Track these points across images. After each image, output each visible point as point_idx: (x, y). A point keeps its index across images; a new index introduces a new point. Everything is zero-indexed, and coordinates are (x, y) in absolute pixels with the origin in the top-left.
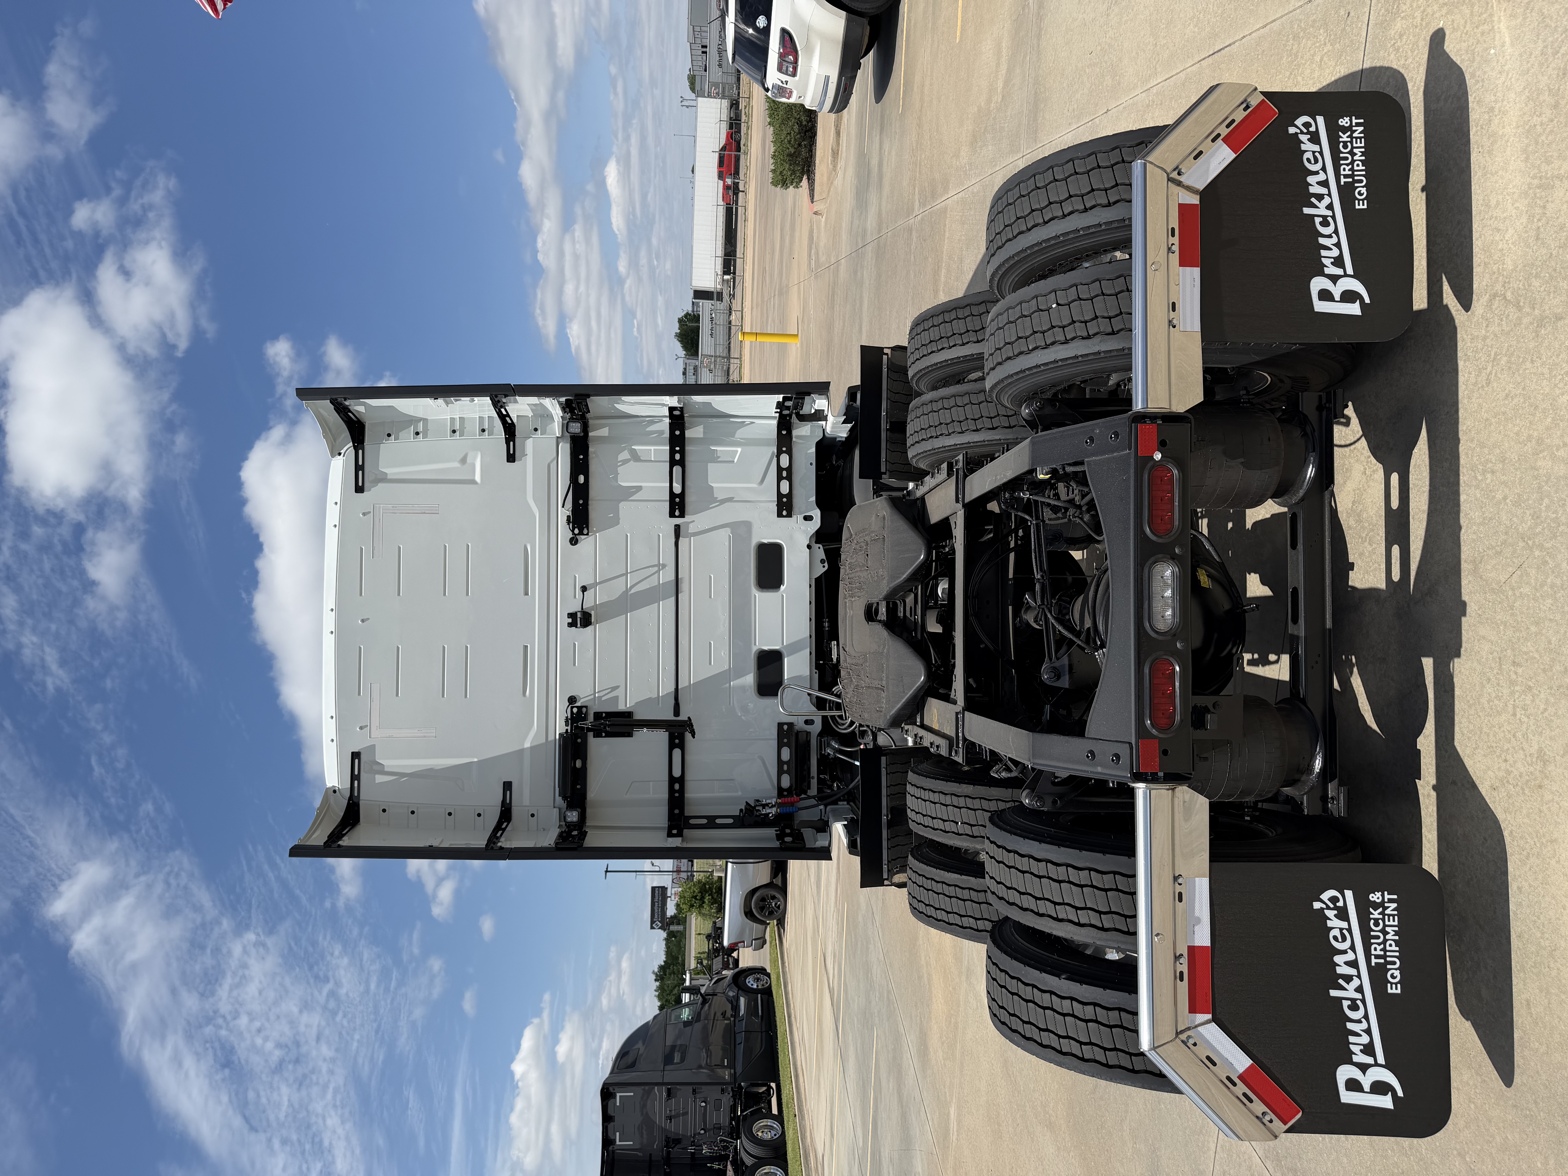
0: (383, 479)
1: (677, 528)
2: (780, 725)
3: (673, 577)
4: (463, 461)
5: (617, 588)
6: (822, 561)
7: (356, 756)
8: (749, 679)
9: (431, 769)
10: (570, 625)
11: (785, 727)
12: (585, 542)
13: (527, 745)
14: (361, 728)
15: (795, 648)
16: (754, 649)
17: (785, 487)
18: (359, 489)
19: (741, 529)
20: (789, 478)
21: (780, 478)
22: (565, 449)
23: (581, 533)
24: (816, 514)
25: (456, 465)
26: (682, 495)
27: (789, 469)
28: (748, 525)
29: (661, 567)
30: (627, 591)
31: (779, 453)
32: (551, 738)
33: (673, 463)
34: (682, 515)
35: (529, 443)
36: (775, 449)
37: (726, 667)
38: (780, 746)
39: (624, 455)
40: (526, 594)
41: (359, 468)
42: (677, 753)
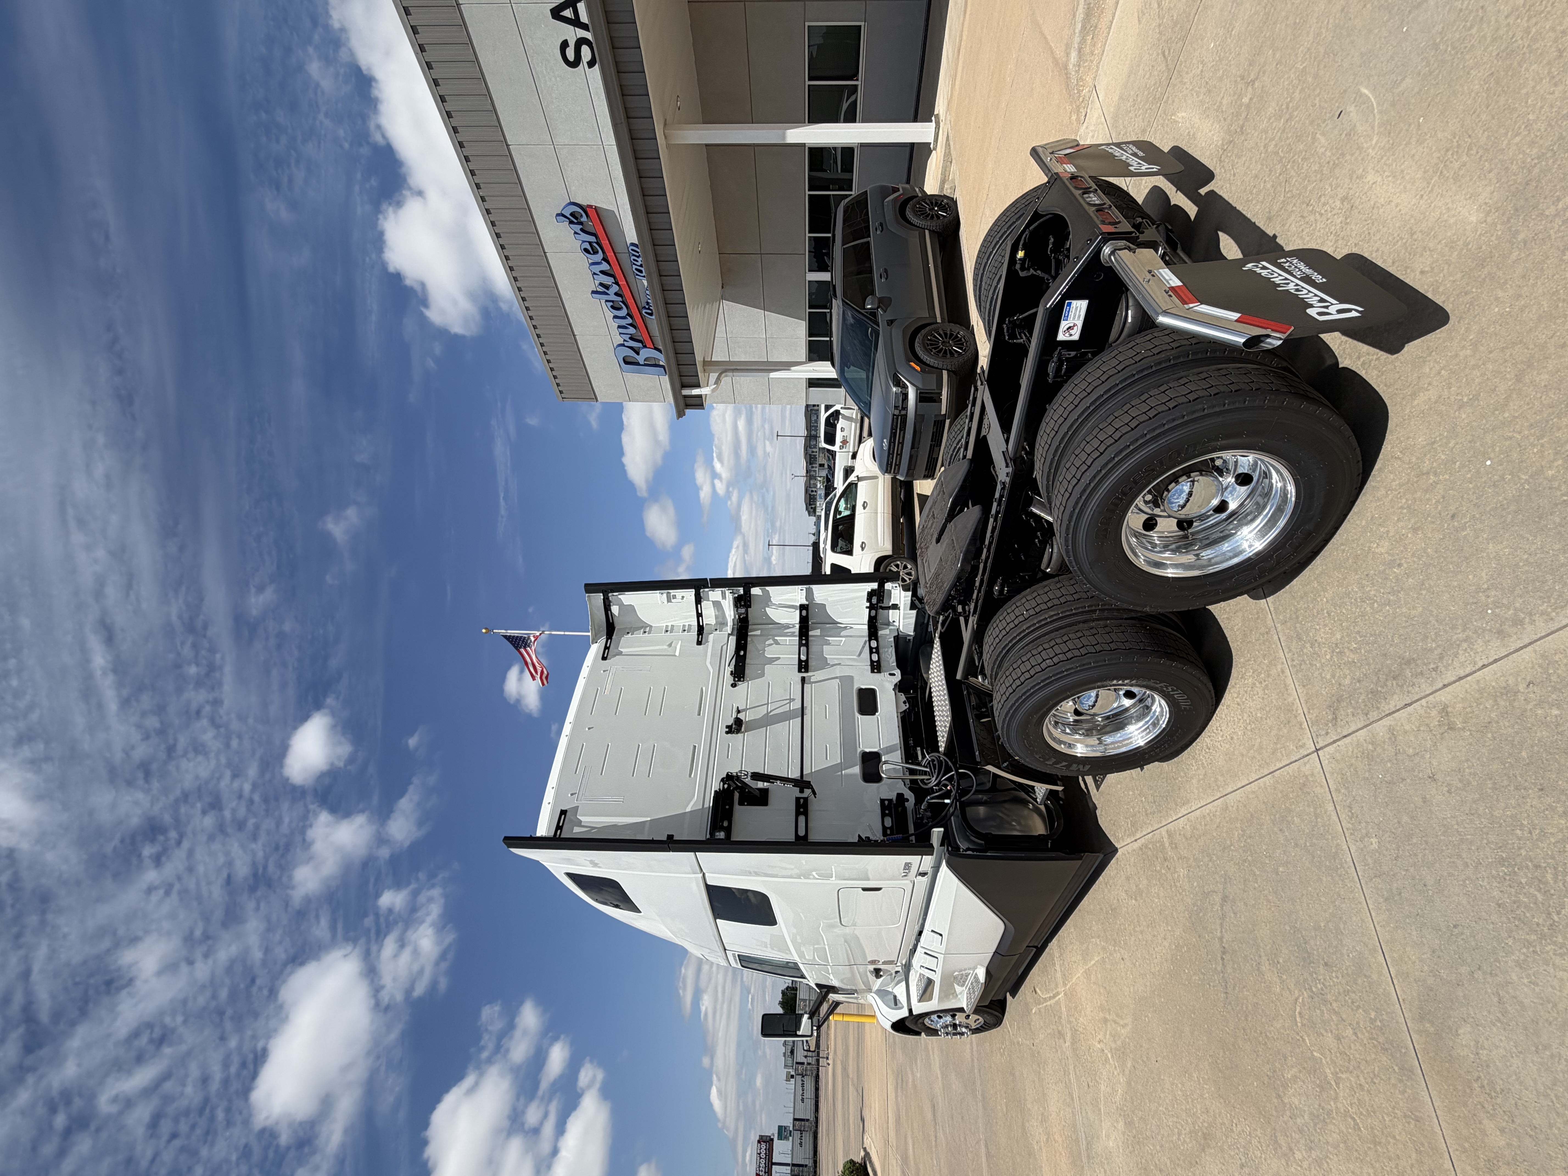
0: (620, 653)
1: (803, 680)
2: (882, 801)
3: (800, 706)
4: (670, 645)
5: (762, 712)
6: (905, 702)
7: (563, 812)
8: (857, 770)
9: (615, 825)
10: (727, 733)
11: (886, 802)
12: (742, 686)
13: (688, 809)
14: (572, 795)
15: (890, 750)
16: (859, 750)
17: (875, 657)
18: (604, 658)
19: (846, 681)
20: (878, 652)
21: (871, 653)
22: (733, 639)
23: (739, 680)
24: (898, 672)
25: (666, 647)
26: (807, 661)
27: (877, 648)
28: (851, 678)
29: (791, 700)
30: (768, 713)
31: (870, 640)
32: (706, 806)
33: (801, 645)
34: (807, 671)
35: (711, 637)
36: (867, 639)
37: (839, 761)
38: (883, 815)
39: (771, 641)
40: (699, 714)
41: (607, 648)
42: (802, 819)
